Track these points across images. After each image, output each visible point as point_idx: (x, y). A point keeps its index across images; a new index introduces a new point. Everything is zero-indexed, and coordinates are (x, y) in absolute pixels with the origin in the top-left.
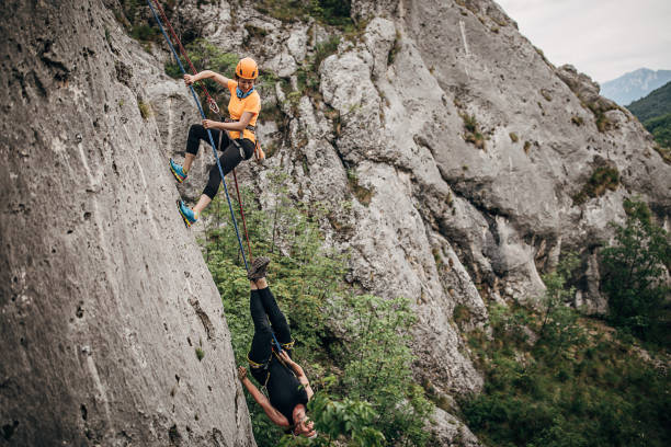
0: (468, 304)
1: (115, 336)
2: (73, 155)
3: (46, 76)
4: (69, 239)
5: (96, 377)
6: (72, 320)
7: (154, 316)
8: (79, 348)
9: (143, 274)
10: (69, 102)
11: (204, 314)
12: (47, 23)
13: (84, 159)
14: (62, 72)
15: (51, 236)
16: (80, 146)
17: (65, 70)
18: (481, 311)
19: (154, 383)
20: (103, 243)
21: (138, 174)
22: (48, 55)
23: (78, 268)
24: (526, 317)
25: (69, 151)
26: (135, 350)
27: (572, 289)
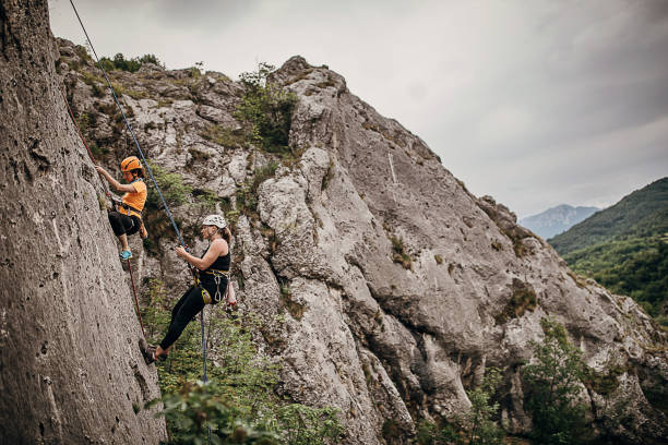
0: (397, 419)
1: (71, 372)
2: (49, 227)
3: (33, 167)
4: (41, 292)
5: (53, 403)
6: (38, 355)
7: (102, 364)
8: (41, 378)
9: (94, 329)
10: (48, 188)
11: (141, 377)
12: (37, 127)
13: (56, 231)
14: (45, 164)
15: (27, 286)
16: (54, 220)
17: (48, 162)
18: (410, 427)
19: (100, 418)
20: (66, 298)
21: (95, 250)
22: (35, 150)
23: (45, 315)
24: (453, 434)
25: (46, 224)
26: (85, 387)
27: (496, 406)
